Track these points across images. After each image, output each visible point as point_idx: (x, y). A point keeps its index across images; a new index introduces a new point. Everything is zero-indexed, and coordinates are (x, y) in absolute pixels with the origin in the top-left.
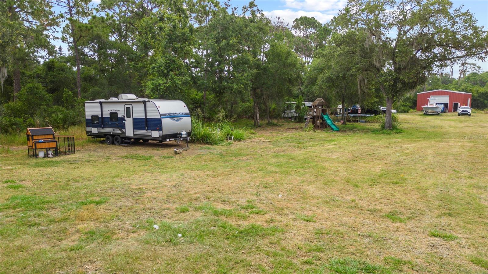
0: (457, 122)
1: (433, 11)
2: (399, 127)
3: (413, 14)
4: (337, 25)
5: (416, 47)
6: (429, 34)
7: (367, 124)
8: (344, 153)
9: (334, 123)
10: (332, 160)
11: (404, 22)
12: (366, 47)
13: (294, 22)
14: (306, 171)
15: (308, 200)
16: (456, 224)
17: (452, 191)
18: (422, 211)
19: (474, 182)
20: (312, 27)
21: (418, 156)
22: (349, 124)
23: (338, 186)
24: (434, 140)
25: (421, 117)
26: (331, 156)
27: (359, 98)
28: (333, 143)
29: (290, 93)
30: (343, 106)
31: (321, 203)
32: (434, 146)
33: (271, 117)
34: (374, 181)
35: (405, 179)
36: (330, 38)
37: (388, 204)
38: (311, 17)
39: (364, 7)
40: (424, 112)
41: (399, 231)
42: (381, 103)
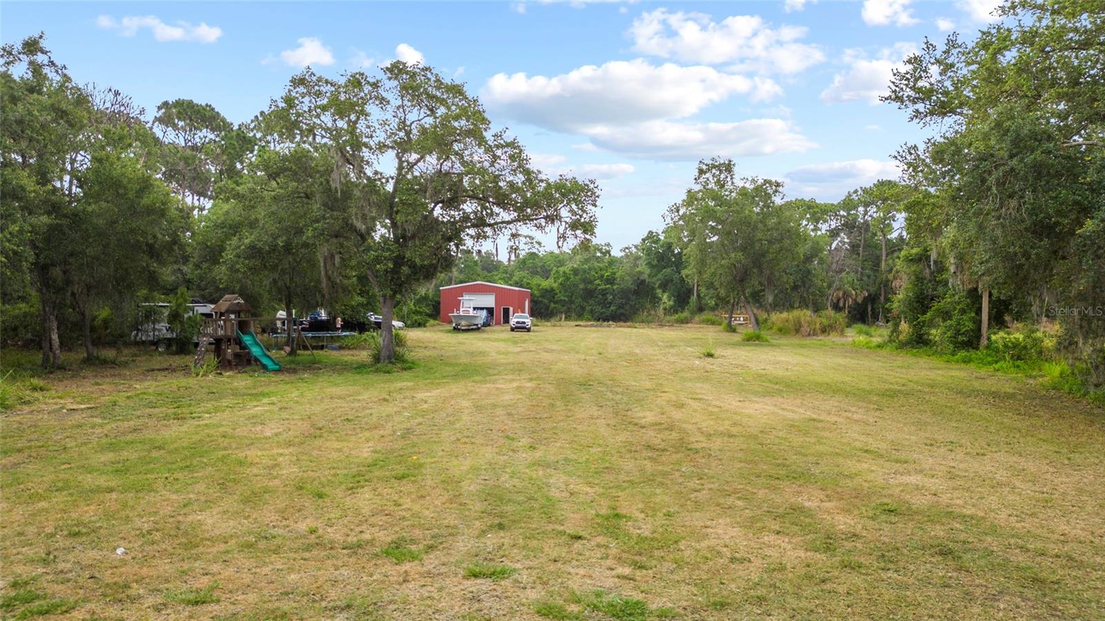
0: (510, 343)
1: (458, 131)
2: (410, 356)
3: (423, 131)
4: (269, 130)
5: (431, 197)
6: (454, 173)
7: (342, 352)
8: (292, 423)
9: (269, 353)
10: (264, 441)
11: (407, 144)
12: (333, 186)
13: (159, 108)
14: (196, 475)
15: (201, 549)
16: (512, 542)
17: (505, 477)
18: (453, 528)
19: (538, 454)
20: (207, 128)
21: (445, 415)
22: (304, 354)
23: (278, 502)
24: (472, 379)
25: (449, 334)
26: (262, 431)
27: (323, 296)
28: (265, 400)
29: (153, 281)
30: (289, 314)
31: (233, 550)
32: (471, 391)
33: (98, 342)
34: (357, 479)
35: (421, 465)
36: (252, 157)
37: (388, 525)
38: (204, 104)
39: (325, 101)
40: (454, 325)
41: (408, 581)
42: (371, 306)
